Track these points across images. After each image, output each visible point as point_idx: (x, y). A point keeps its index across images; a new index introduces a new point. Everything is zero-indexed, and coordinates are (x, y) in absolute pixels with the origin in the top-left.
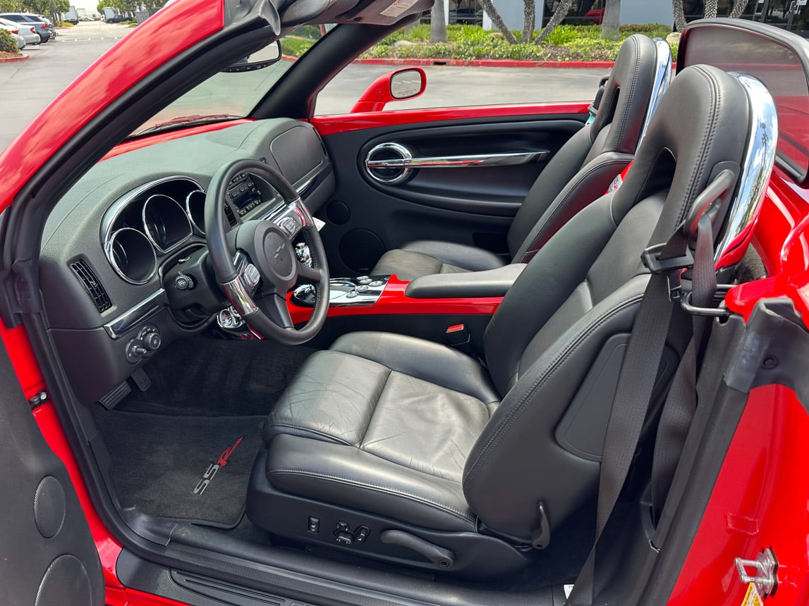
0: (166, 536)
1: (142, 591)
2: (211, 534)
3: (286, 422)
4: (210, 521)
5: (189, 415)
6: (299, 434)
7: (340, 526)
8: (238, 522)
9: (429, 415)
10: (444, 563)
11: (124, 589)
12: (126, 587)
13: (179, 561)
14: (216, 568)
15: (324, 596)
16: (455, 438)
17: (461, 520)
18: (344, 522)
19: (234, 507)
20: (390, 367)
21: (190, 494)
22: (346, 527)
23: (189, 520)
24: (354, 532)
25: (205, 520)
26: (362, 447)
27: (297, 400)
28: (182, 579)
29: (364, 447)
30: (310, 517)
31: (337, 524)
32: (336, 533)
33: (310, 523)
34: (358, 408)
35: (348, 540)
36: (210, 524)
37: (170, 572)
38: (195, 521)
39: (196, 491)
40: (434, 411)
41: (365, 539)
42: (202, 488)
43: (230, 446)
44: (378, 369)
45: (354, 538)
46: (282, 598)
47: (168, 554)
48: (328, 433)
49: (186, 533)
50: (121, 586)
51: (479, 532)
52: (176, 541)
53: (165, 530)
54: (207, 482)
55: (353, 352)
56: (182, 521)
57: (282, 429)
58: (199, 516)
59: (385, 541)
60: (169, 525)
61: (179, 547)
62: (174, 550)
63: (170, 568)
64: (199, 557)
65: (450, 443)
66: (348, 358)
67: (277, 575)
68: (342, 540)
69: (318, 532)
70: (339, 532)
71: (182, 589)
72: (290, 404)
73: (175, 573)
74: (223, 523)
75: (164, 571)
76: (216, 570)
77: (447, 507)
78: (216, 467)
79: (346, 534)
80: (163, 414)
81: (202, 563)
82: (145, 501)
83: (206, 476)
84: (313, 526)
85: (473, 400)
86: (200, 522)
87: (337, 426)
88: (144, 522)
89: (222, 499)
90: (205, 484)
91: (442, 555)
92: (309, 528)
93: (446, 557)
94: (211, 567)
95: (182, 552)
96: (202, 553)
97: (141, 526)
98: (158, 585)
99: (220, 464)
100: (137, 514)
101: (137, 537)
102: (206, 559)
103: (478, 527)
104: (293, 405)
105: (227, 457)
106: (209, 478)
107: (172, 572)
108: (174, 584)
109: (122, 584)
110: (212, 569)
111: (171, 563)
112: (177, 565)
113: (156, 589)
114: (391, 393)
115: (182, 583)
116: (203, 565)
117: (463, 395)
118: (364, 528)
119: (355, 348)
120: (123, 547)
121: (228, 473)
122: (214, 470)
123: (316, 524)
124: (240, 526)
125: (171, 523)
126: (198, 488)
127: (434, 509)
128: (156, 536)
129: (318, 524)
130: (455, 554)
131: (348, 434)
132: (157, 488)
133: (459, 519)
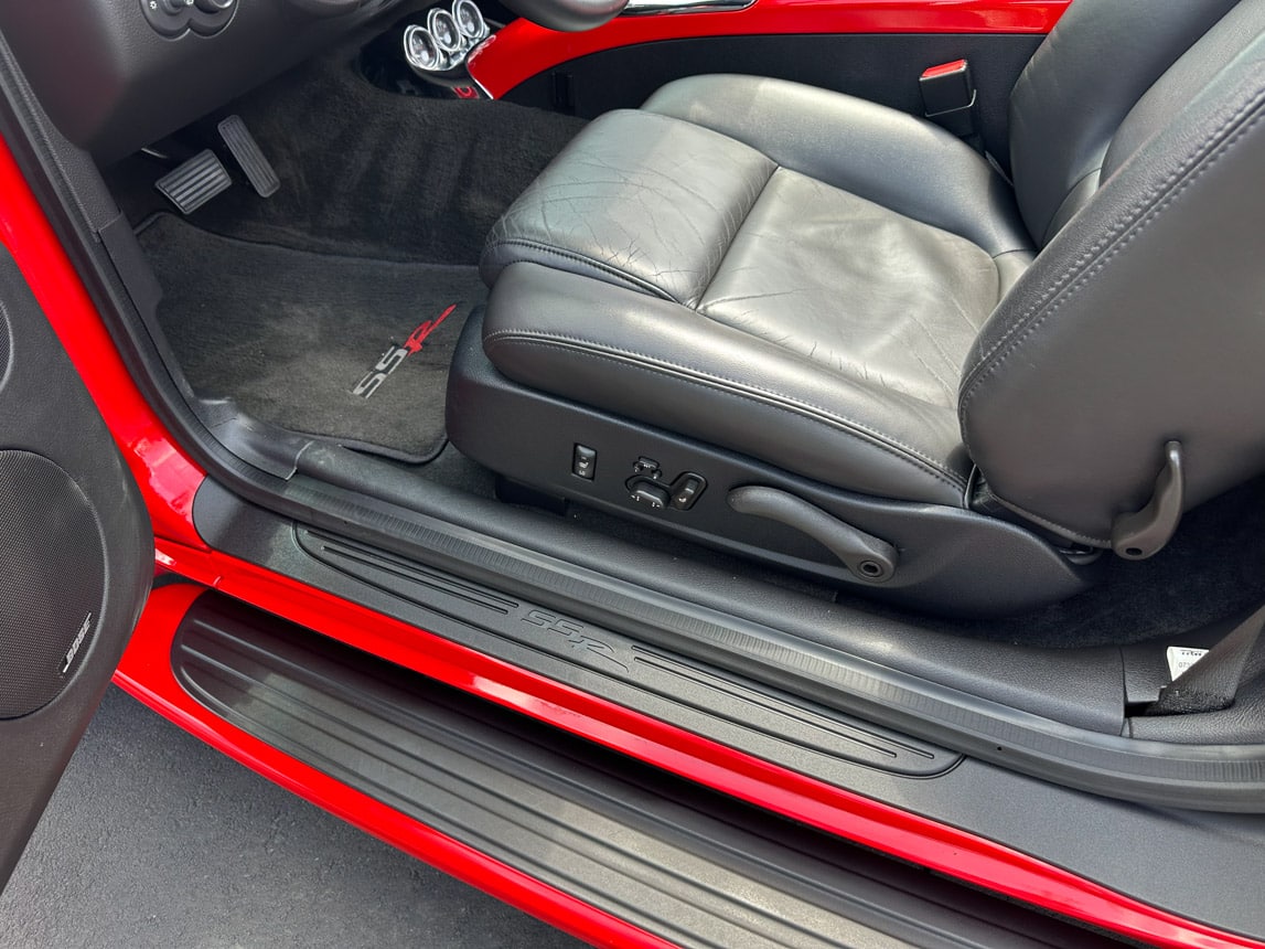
0: (287, 461)
1: (242, 559)
2: (378, 466)
3: (532, 237)
4: (381, 445)
5: (355, 256)
6: (560, 265)
7: (642, 468)
8: (436, 452)
9: (860, 263)
10: (873, 569)
11: (209, 552)
12: (211, 549)
13: (312, 511)
14: (383, 531)
15: (597, 604)
16: (917, 313)
17: (933, 477)
18: (650, 460)
19: (431, 425)
20: (775, 156)
21: (345, 394)
22: (653, 472)
23: (340, 440)
24: (672, 484)
25: (372, 443)
26: (701, 307)
27: (557, 197)
28: (319, 546)
29: (705, 308)
30: (576, 445)
31: (634, 464)
32: (631, 482)
33: (576, 457)
34: (699, 225)
35: (656, 499)
36: (381, 450)
37: (295, 528)
38: (351, 443)
39: (359, 391)
40: (873, 258)
41: (694, 501)
42: (371, 387)
43: (431, 318)
44: (747, 157)
45: (669, 498)
46: (512, 600)
47: (289, 494)
48: (625, 268)
49: (326, 459)
50: (205, 546)
51: (972, 508)
52: (306, 472)
53: (287, 451)
54: (381, 377)
55: (692, 116)
56: (322, 438)
57: (520, 251)
58: (359, 435)
59: (739, 508)
60: (294, 441)
61: (312, 485)
62: (301, 489)
63: (296, 522)
64: (351, 506)
65: (907, 321)
66: (679, 127)
67: (505, 556)
68: (642, 498)
69: (592, 478)
70: (641, 481)
71: (317, 564)
72: (543, 202)
73: (304, 533)
74: (405, 451)
75: (284, 526)
76: (383, 535)
77: (901, 445)
78: (402, 353)
79: (653, 486)
80: (306, 250)
81: (355, 519)
82: (260, 400)
83: (381, 366)
84: (583, 465)
85: (964, 243)
86: (359, 445)
87: (647, 256)
88: (244, 430)
89: (408, 409)
90: (377, 381)
91: (871, 551)
92: (574, 469)
93: (880, 555)
94: (372, 528)
95: (317, 495)
96: (356, 499)
97: (234, 435)
98: (271, 550)
99: (408, 349)
100: (230, 413)
101: (226, 454)
102: (363, 510)
103: (972, 497)
104: (548, 205)
105: (423, 337)
106: (385, 372)
107: (299, 529)
108: (301, 552)
109: (205, 543)
110: (375, 533)
111: (296, 513)
112: (307, 517)
113: (267, 559)
114: (773, 209)
115: (317, 552)
116: (357, 523)
117: (941, 231)
118: (692, 478)
119: (698, 109)
120: (206, 475)
121: (422, 363)
122: (398, 357)
123: (588, 460)
124: (438, 460)
125: (299, 439)
126: (363, 386)
127: (869, 446)
128: (268, 461)
129: (594, 461)
130: (899, 552)
131: (671, 278)
132: (283, 378)
133: (927, 475)
